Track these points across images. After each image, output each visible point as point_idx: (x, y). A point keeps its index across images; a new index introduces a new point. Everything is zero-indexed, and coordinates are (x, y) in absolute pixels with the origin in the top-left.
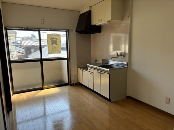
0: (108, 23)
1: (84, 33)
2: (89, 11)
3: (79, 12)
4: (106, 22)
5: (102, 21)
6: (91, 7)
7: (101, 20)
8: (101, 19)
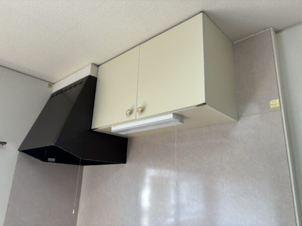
0: (177, 123)
1: (56, 162)
2: (90, 77)
3: (51, 84)
4: (171, 116)
5: (145, 114)
6: (98, 66)
7: (142, 111)
8: (140, 105)
